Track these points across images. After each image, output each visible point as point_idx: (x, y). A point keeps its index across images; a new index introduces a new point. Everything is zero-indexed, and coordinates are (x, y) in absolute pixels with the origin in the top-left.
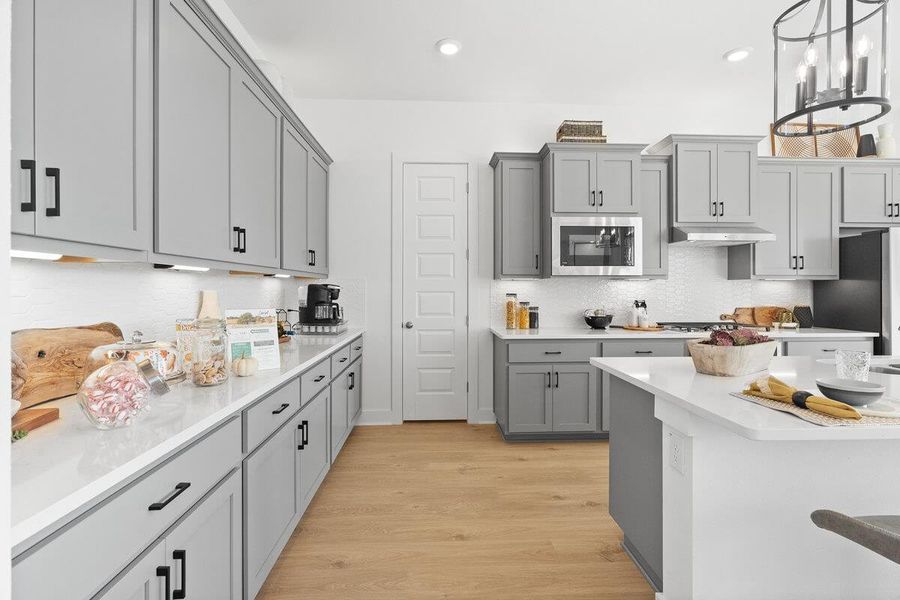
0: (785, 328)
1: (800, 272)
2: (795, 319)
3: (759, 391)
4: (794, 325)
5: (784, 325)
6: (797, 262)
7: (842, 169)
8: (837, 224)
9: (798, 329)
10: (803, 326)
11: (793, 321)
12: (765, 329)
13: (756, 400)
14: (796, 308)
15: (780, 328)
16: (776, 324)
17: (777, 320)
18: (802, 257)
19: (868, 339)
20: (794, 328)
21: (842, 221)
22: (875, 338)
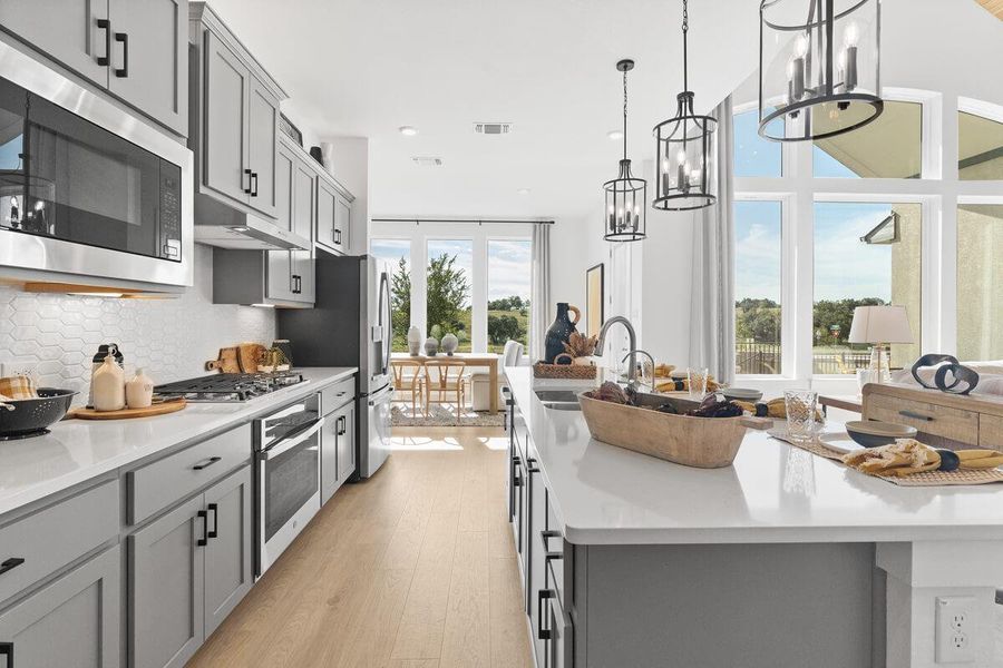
1: (297, 297)
4: (287, 367)
6: (296, 283)
8: (314, 244)
18: (299, 278)
19: (350, 376)
21: (317, 239)
22: (354, 375)
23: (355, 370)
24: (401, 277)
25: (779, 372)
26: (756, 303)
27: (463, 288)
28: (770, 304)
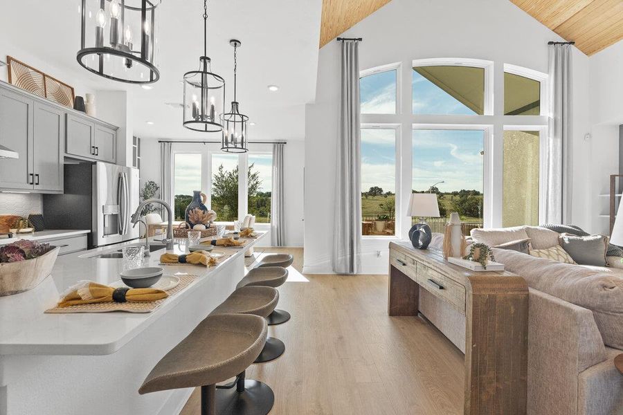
0: (22, 233)
1: (36, 187)
2: (31, 224)
3: (80, 298)
4: (30, 229)
5: (22, 230)
6: (33, 178)
7: (66, 115)
8: (62, 154)
9: (33, 233)
10: (37, 230)
11: (29, 227)
12: (7, 236)
13: (79, 308)
14: (30, 215)
15: (17, 233)
16: (14, 231)
17: (14, 227)
18: (37, 175)
19: (84, 234)
20: (30, 232)
21: (66, 152)
22: (88, 234)
23: (89, 231)
24: (220, 176)
25: (393, 233)
26: (468, 192)
27: (257, 183)
28: (476, 193)
